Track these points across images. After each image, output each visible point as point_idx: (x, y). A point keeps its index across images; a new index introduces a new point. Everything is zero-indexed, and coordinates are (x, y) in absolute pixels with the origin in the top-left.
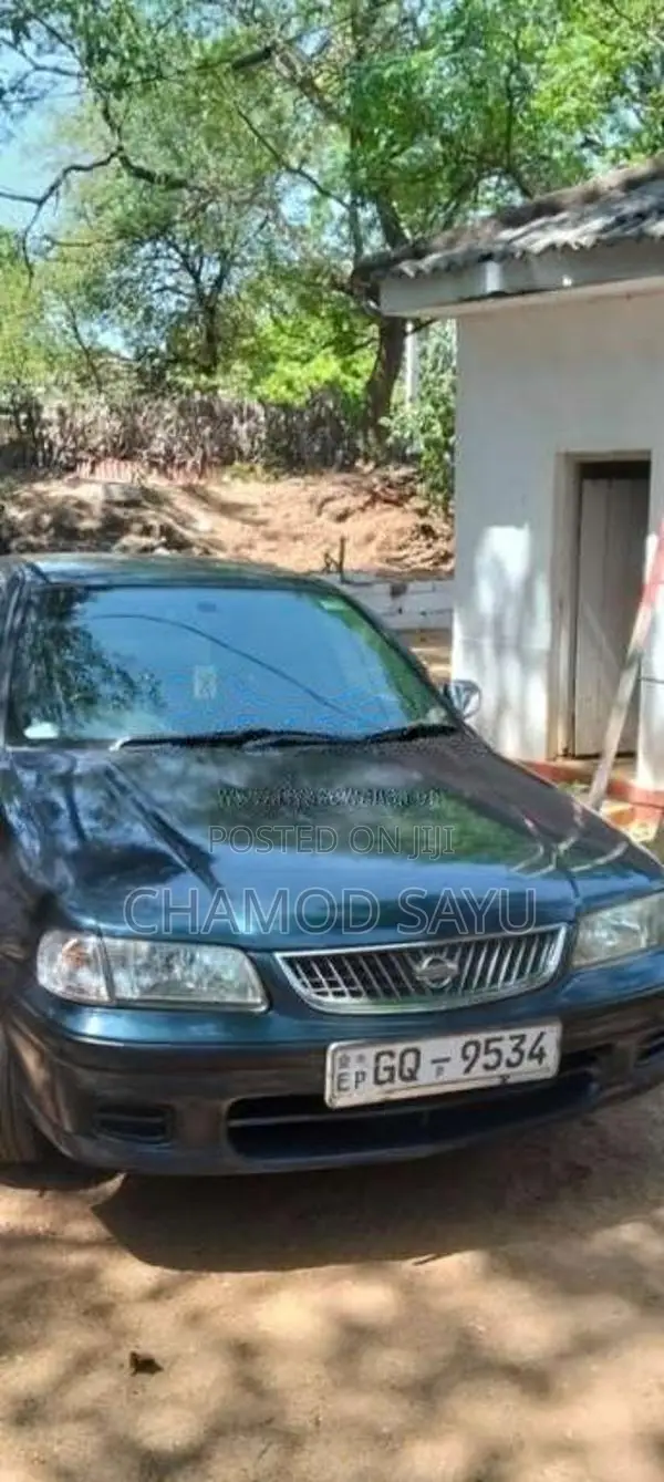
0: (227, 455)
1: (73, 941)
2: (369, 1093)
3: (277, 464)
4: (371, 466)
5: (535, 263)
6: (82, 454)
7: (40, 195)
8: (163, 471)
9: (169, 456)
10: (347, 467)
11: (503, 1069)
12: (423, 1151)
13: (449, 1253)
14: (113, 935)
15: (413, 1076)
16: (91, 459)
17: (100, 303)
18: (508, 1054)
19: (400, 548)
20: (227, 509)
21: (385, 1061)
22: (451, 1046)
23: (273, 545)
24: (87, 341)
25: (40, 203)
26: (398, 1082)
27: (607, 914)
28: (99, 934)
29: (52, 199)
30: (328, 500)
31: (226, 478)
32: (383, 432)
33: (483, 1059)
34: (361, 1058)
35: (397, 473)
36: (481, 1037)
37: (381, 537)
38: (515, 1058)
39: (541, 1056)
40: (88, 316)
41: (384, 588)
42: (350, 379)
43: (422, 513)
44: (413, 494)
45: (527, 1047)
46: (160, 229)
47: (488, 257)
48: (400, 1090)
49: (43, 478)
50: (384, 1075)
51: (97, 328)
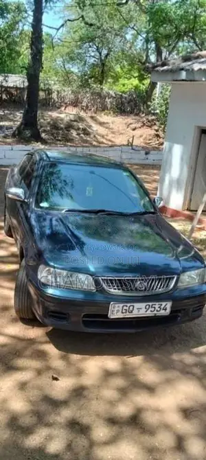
0: (104, 108)
1: (47, 269)
2: (120, 315)
3: (117, 112)
4: (144, 115)
5: (195, 73)
6: (62, 104)
7: (58, 27)
8: (85, 111)
9: (87, 107)
10: (137, 115)
11: (155, 312)
12: (133, 331)
13: (136, 356)
14: (58, 268)
15: (132, 312)
16: (65, 105)
17: (72, 59)
18: (157, 308)
19: (150, 140)
20: (101, 124)
21: (125, 308)
22: (143, 305)
23: (113, 135)
24: (67, 69)
25: (58, 29)
26: (128, 313)
27: (188, 273)
28: (54, 267)
29: (62, 28)
30: (131, 124)
31: (103, 115)
32: (148, 107)
33: (150, 309)
34: (118, 307)
35: (151, 118)
36: (151, 304)
37: (144, 136)
38: (159, 309)
39: (166, 309)
40: (68, 63)
41: (143, 152)
42: (141, 85)
43: (157, 131)
44: (155, 124)
45: (162, 307)
46: (92, 40)
47: (182, 69)
48: (128, 315)
49: (51, 110)
50: (124, 311)
51: (71, 66)
